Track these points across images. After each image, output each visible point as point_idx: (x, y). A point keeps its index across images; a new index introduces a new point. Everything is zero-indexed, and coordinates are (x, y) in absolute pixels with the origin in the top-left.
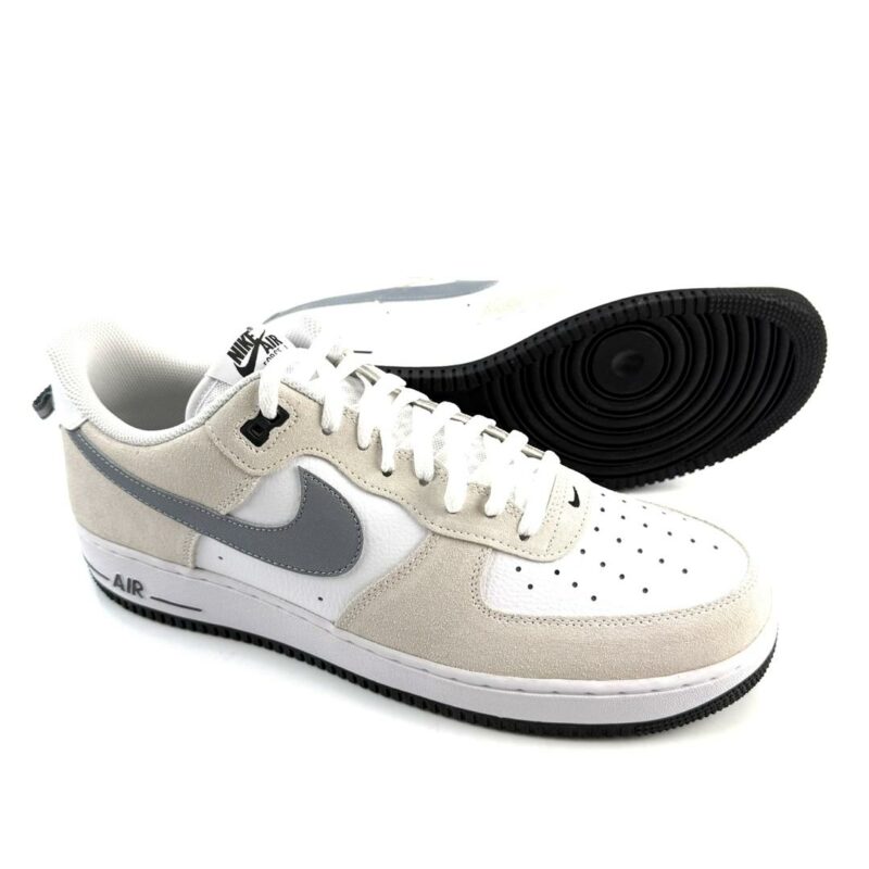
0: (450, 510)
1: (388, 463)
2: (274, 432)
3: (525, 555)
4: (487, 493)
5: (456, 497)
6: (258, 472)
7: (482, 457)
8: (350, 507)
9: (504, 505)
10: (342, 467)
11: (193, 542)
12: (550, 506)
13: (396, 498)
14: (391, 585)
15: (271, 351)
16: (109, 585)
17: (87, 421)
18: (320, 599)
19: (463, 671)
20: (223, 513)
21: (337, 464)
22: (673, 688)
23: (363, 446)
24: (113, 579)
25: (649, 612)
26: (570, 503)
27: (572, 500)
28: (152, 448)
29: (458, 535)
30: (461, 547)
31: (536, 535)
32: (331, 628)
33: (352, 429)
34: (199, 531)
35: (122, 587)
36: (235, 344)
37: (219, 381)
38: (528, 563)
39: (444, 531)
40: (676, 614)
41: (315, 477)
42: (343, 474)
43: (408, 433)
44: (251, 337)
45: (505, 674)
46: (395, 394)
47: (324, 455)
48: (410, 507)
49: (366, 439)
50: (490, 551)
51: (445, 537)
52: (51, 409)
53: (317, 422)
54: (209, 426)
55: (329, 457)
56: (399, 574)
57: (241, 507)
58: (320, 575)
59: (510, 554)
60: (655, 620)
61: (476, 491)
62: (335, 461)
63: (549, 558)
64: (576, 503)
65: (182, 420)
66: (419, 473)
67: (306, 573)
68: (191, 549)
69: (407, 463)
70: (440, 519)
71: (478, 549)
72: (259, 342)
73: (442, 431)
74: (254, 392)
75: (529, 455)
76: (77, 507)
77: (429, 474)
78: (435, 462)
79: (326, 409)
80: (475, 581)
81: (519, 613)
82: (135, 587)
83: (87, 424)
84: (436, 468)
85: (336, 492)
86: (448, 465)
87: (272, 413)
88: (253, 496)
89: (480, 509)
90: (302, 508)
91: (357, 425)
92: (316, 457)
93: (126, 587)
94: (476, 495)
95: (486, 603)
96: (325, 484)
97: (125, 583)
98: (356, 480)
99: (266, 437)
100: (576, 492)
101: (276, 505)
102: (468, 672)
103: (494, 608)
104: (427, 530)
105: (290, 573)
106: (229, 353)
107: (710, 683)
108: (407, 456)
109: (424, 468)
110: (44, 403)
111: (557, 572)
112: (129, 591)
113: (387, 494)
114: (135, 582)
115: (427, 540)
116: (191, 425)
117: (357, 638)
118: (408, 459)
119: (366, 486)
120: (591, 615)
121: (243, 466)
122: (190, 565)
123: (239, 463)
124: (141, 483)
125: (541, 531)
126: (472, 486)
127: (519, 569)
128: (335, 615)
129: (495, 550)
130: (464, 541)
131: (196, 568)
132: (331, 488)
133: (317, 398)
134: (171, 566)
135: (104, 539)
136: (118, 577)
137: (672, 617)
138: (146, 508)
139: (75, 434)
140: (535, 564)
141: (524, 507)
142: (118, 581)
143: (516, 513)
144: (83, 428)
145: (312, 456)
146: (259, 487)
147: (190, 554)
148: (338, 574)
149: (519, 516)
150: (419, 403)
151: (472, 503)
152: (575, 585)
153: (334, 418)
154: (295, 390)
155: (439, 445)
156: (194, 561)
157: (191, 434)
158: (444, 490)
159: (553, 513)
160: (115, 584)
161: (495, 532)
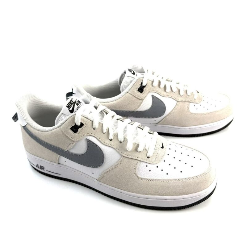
0: (128, 150)
1: (111, 137)
2: (80, 129)
3: (149, 162)
4: (138, 145)
5: (130, 146)
6: (75, 140)
7: (137, 135)
8: (101, 149)
9: (143, 149)
10: (98, 138)
11: (58, 157)
12: (156, 148)
13: (113, 147)
14: (112, 170)
15: (78, 105)
16: (35, 167)
17: (28, 124)
18: (93, 173)
19: (131, 193)
20: (66, 150)
21: (97, 137)
22: (188, 198)
23: (104, 132)
24: (36, 165)
25: (182, 178)
26: (161, 147)
27: (162, 146)
28: (46, 132)
29: (130, 157)
30: (131, 160)
31: (152, 157)
32: (96, 181)
33: (101, 128)
34: (59, 155)
35: (38, 168)
36: (68, 103)
37: (64, 114)
38: (150, 165)
39: (127, 156)
40: (189, 178)
41: (91, 141)
42: (99, 140)
43: (116, 128)
44: (73, 101)
45: (143, 194)
46: (113, 117)
47: (93, 135)
48: (117, 149)
49: (105, 130)
50: (139, 161)
51: (127, 157)
52: (17, 119)
53: (91, 126)
54: (62, 127)
55: (95, 136)
56: (114, 168)
57: (71, 149)
58: (93, 167)
59: (144, 162)
60: (184, 180)
61: (135, 145)
62: (96, 137)
63: (155, 163)
64: (162, 147)
65: (54, 125)
66: (120, 139)
67: (89, 166)
68: (57, 159)
69: (116, 137)
70: (125, 153)
71: (136, 161)
72: (75, 103)
73: (126, 127)
74: (74, 118)
75: (150, 133)
76: (25, 146)
77: (122, 140)
78: (124, 137)
79: (94, 123)
80: (135, 169)
81: (147, 178)
82: (42, 168)
83: (28, 125)
84: (124, 138)
85: (97, 145)
86: (127, 138)
87: (79, 124)
88: (74, 146)
89: (136, 150)
90: (87, 149)
91: (102, 127)
92: (91, 136)
93: (39, 167)
94: (135, 146)
95: (138, 175)
96: (94, 143)
97: (39, 166)
98: (102, 142)
99: (77, 131)
100: (163, 144)
101: (81, 148)
102: (133, 193)
103: (140, 177)
104: (122, 156)
105: (84, 166)
106: (67, 106)
107: (198, 196)
108: (116, 135)
109: (121, 138)
110: (15, 118)
111: (157, 167)
112: (40, 169)
113: (111, 146)
114: (42, 166)
115: (122, 158)
116: (57, 127)
117: (103, 184)
118: (116, 136)
119: (105, 144)
120: (167, 179)
121: (71, 138)
122: (57, 163)
123: (70, 138)
124: (43, 142)
125: (153, 156)
126: (134, 144)
127: (147, 166)
128: (97, 178)
129: (140, 161)
130: (132, 159)
131: (59, 164)
132: (95, 144)
133: (91, 120)
134: (52, 163)
135: (33, 155)
136: (37, 165)
137: (188, 179)
138: (45, 148)
139: (25, 127)
140: (151, 165)
141: (148, 149)
142: (37, 166)
143: (146, 151)
144: (27, 126)
145: (90, 135)
146: (76, 144)
147: (57, 160)
148: (98, 167)
149: (147, 151)
150: (119, 119)
151: (134, 148)
152: (162, 170)
153: (96, 125)
154: (85, 118)
155: (125, 131)
156: (58, 162)
157: (57, 129)
158: (126, 145)
159: (156, 150)
160: (37, 167)
161: (140, 156)
